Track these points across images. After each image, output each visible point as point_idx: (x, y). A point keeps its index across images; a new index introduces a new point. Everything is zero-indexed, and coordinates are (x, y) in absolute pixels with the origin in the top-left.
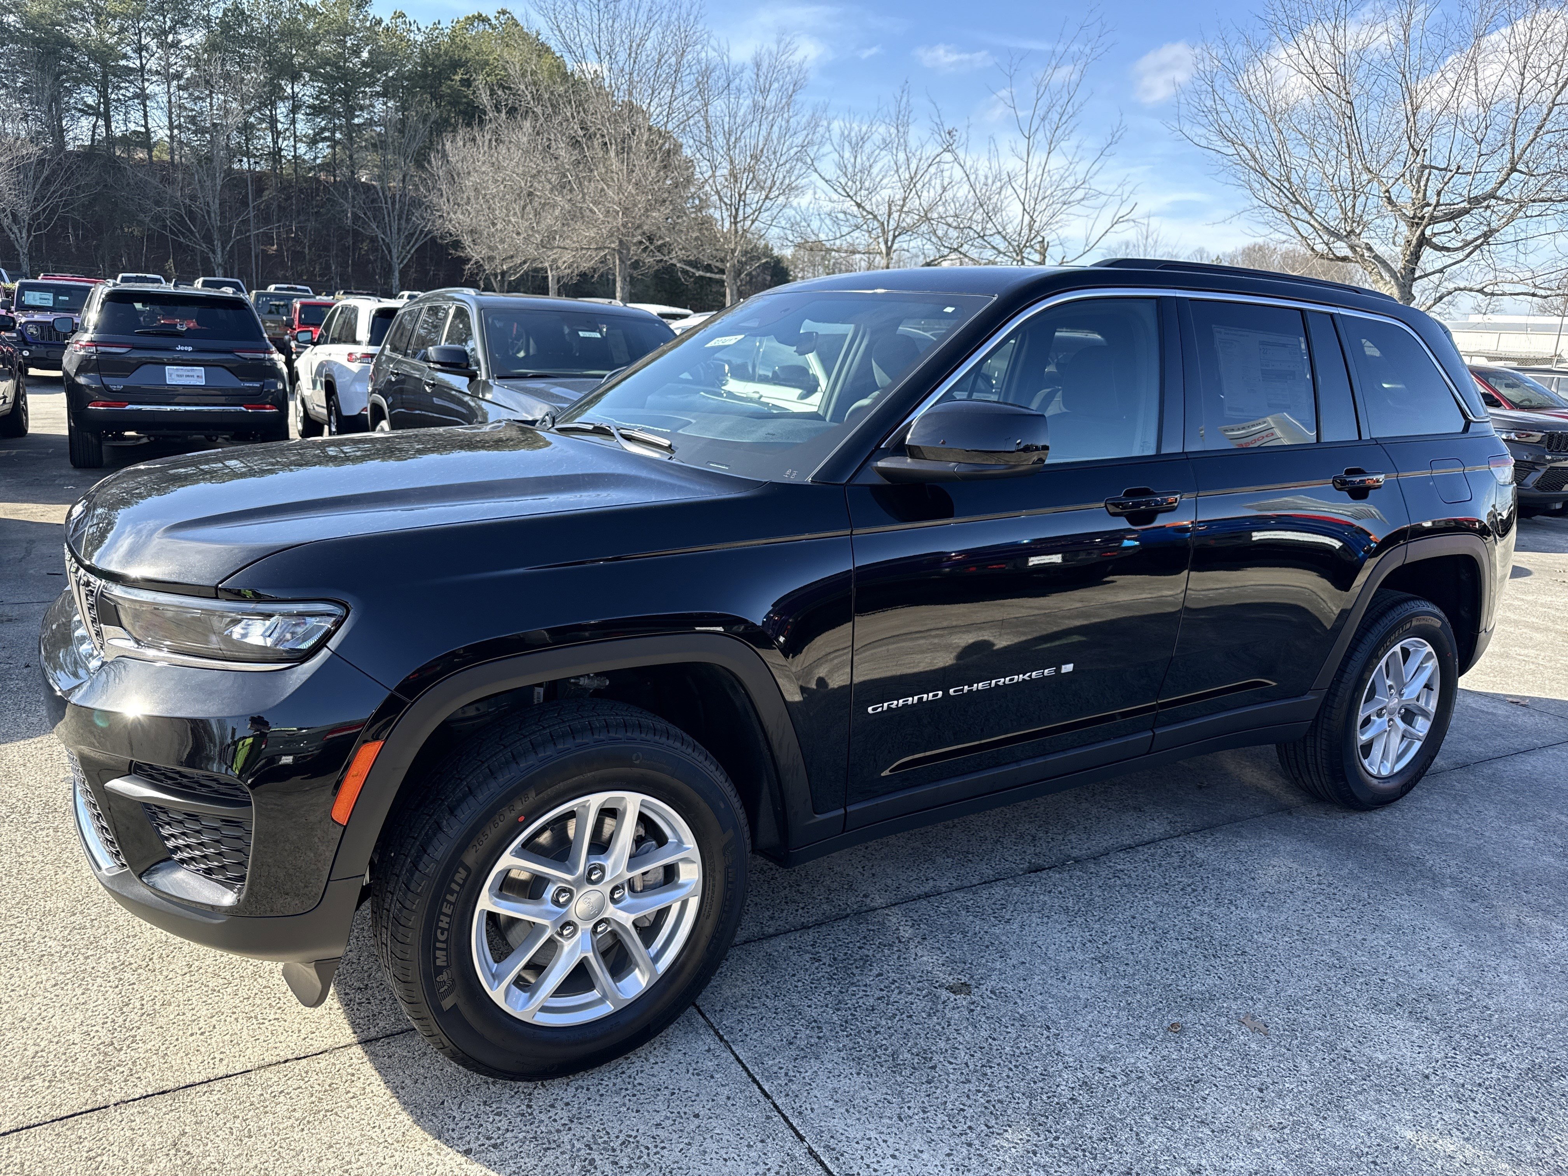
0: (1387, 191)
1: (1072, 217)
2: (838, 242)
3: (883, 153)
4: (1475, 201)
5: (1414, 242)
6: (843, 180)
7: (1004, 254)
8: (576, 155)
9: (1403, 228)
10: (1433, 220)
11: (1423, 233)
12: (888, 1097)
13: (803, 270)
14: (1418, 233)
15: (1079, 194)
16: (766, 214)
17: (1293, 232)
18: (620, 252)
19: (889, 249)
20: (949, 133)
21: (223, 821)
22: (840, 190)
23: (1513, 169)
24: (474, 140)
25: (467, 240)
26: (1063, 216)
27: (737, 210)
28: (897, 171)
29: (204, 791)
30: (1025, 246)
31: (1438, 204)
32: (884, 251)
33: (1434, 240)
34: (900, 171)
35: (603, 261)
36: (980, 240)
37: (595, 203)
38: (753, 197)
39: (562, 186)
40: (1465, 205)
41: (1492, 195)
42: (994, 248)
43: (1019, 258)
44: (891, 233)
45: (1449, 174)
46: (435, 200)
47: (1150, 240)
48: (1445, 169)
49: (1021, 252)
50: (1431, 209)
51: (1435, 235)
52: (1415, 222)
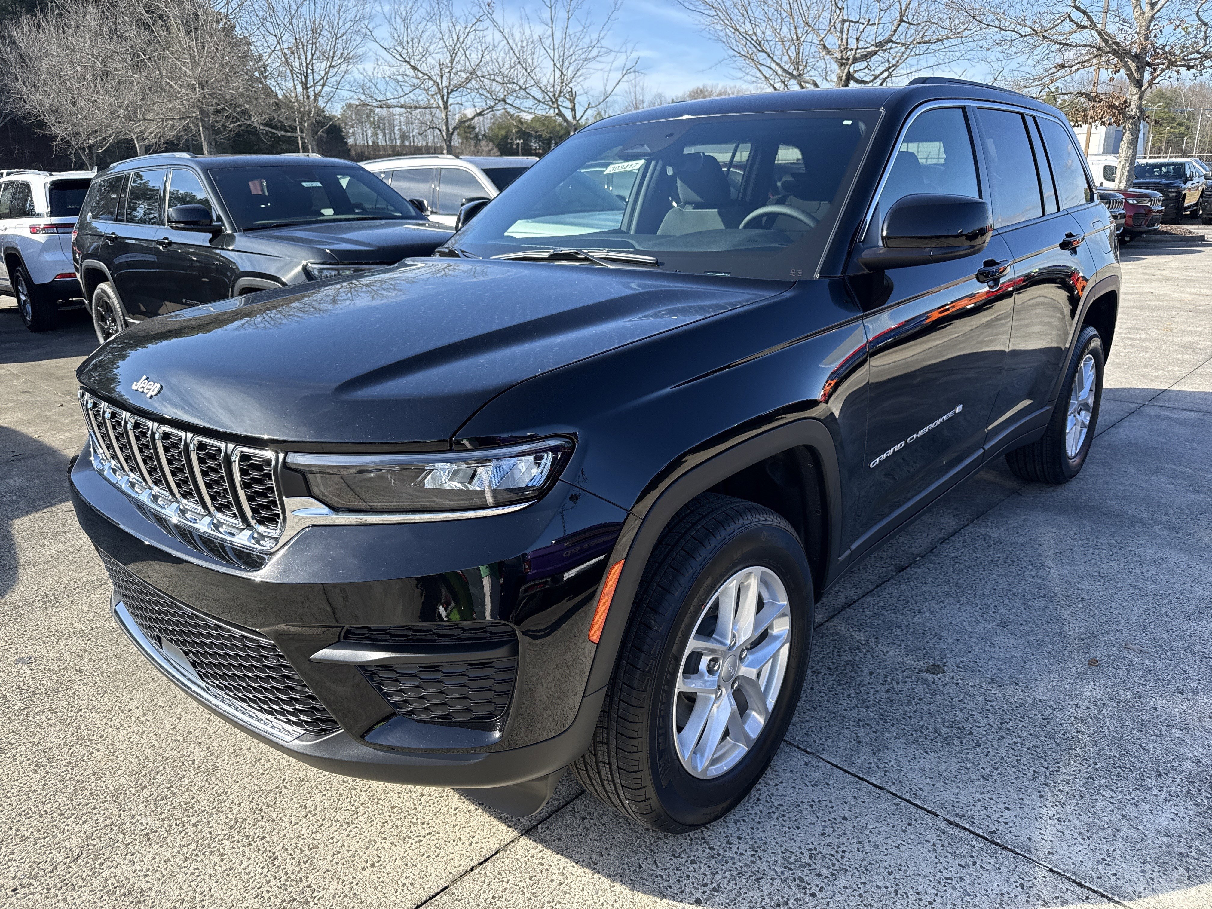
0: (822, 40)
1: (592, 71)
2: (402, 99)
3: (429, 24)
4: (881, 45)
5: (844, 78)
6: (399, 48)
7: (543, 103)
8: (144, 36)
9: (835, 66)
10: (855, 60)
11: (849, 72)
12: (962, 764)
13: (352, 126)
14: (846, 70)
15: (595, 52)
16: (333, 79)
17: (759, 75)
18: (202, 121)
19: (445, 103)
20: (489, 5)
21: (470, 665)
22: (397, 56)
23: (902, 21)
24: (39, 26)
25: (49, 119)
26: (584, 70)
27: (306, 77)
28: (442, 38)
29: (398, 641)
30: (559, 96)
31: (858, 48)
32: (442, 105)
33: (855, 75)
34: (445, 38)
35: (186, 129)
36: (523, 93)
37: (172, 78)
38: (321, 66)
39: (137, 65)
40: (873, 48)
41: (890, 41)
42: (535, 99)
43: (555, 106)
44: (445, 91)
45: (861, 27)
46: (11, 84)
47: (638, 87)
48: (858, 22)
49: (557, 100)
50: (853, 52)
51: (855, 71)
52: (843, 63)
